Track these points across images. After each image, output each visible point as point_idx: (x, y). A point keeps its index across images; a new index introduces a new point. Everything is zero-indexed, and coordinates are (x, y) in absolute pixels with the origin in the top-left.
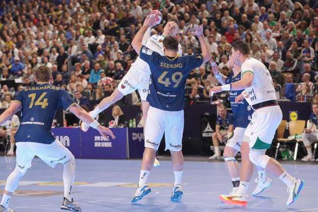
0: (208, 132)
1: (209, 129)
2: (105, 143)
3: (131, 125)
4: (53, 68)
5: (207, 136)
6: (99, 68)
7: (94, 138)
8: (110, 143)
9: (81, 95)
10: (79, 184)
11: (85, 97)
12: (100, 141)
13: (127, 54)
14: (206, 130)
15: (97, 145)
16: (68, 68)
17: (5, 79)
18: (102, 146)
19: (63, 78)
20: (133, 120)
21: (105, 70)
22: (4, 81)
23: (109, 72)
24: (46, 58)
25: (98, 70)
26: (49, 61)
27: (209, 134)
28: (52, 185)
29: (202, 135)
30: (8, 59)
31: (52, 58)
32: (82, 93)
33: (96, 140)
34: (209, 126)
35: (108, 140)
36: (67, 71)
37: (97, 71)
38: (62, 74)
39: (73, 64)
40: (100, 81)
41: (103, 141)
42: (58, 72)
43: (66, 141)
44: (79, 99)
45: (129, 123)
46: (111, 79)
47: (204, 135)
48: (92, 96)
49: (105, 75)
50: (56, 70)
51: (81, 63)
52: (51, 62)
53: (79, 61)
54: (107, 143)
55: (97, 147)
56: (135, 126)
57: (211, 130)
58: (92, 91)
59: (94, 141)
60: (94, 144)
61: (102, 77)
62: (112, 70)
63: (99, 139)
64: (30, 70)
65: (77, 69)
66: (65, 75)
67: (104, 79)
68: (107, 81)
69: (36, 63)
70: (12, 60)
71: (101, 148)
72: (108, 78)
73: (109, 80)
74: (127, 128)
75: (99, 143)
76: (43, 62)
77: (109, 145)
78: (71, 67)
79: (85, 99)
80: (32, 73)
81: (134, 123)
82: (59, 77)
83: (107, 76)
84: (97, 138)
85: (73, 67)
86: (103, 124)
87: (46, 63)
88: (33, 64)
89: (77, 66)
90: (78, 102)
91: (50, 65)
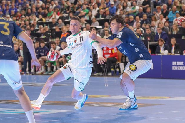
2: (180, 67)
4: (140, 10)
6: (176, 9)
7: (172, 63)
9: (161, 31)
10: (162, 98)
11: (164, 32)
12: (177, 66)
15: (174, 68)
16: (151, 10)
17: (103, 19)
18: (178, 69)
19: (148, 17)
21: (180, 12)
22: (102, 20)
23: (182, 12)
24: (135, 2)
25: (175, 11)
26: (136, 5)
28: (141, 99)
30: (106, 3)
31: (139, 3)
33: (173, 65)
35: (183, 65)
36: (151, 12)
38: (147, 14)
39: (155, 6)
41: (179, 66)
42: (143, 13)
44: (160, 33)
48: (169, 31)
49: (179, 15)
50: (142, 11)
51: (161, 6)
52: (138, 5)
53: (159, 4)
54: (182, 67)
55: (174, 70)
58: (169, 27)
59: (172, 66)
60: (172, 68)
61: (177, 17)
63: (176, 64)
64: (122, 11)
65: (158, 10)
66: (149, 15)
67: (179, 18)
68: (181, 20)
69: (127, 6)
70: (108, 4)
71: (177, 71)
72: (182, 17)
73: (183, 19)
75: (176, 67)
76: (132, 5)
78: (153, 9)
79: (164, 33)
80: (123, 14)
82: (145, 16)
84: (174, 63)
85: (155, 9)
86: (178, 52)
87: (135, 6)
88: (124, 8)
89: (158, 8)
90: (159, 36)
91: (137, 8)
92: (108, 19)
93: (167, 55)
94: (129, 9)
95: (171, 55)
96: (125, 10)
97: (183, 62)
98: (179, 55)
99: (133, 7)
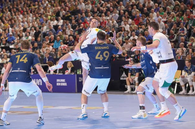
0: (124, 77)
1: (124, 75)
2: (63, 83)
3: (78, 73)
4: (32, 39)
5: (123, 79)
8: (66, 83)
9: (48, 55)
10: (47, 107)
11: (51, 56)
12: (60, 82)
13: (76, 31)
14: (123, 76)
15: (58, 84)
16: (41, 39)
17: (4, 46)
18: (61, 85)
19: (38, 45)
20: (79, 70)
21: (63, 41)
23: (65, 41)
24: (28, 33)
26: (30, 35)
27: (124, 78)
28: (31, 108)
29: (120, 79)
30: (6, 34)
31: (32, 34)
32: (50, 54)
33: (57, 81)
34: (124, 73)
35: (65, 82)
36: (41, 41)
37: (58, 41)
38: (38, 43)
39: (44, 37)
40: (60, 47)
41: (62, 82)
42: (35, 42)
43: (40, 82)
44: (47, 58)
45: (77, 71)
46: (67, 46)
47: (121, 79)
48: (55, 56)
49: (63, 44)
50: (34, 40)
51: (49, 36)
52: (31, 36)
53: (47, 35)
54: (64, 83)
55: (58, 86)
56: (80, 74)
57: (125, 76)
58: (55, 53)
60: (56, 84)
61: (61, 45)
62: (67, 40)
63: (59, 81)
64: (18, 40)
65: (46, 40)
66: (39, 43)
67: (63, 46)
68: (64, 47)
69: (22, 36)
70: (8, 35)
71: (60, 86)
72: (65, 45)
73: (65, 46)
74: (76, 75)
75: (60, 83)
76: (26, 35)
77: (65, 84)
78: (43, 38)
79: (51, 58)
80: (20, 42)
81: (80, 72)
82: (36, 44)
83: (64, 44)
84: (58, 80)
85: (44, 38)
86: (61, 72)
87: (28, 37)
88: (21, 37)
89: (46, 38)
90: (47, 60)
91: (30, 38)
92: (7, 46)
93: (53, 74)
94: (24, 39)
95: (56, 74)
96: (21, 39)
97: (65, 80)
98: (62, 74)
99: (27, 37)
